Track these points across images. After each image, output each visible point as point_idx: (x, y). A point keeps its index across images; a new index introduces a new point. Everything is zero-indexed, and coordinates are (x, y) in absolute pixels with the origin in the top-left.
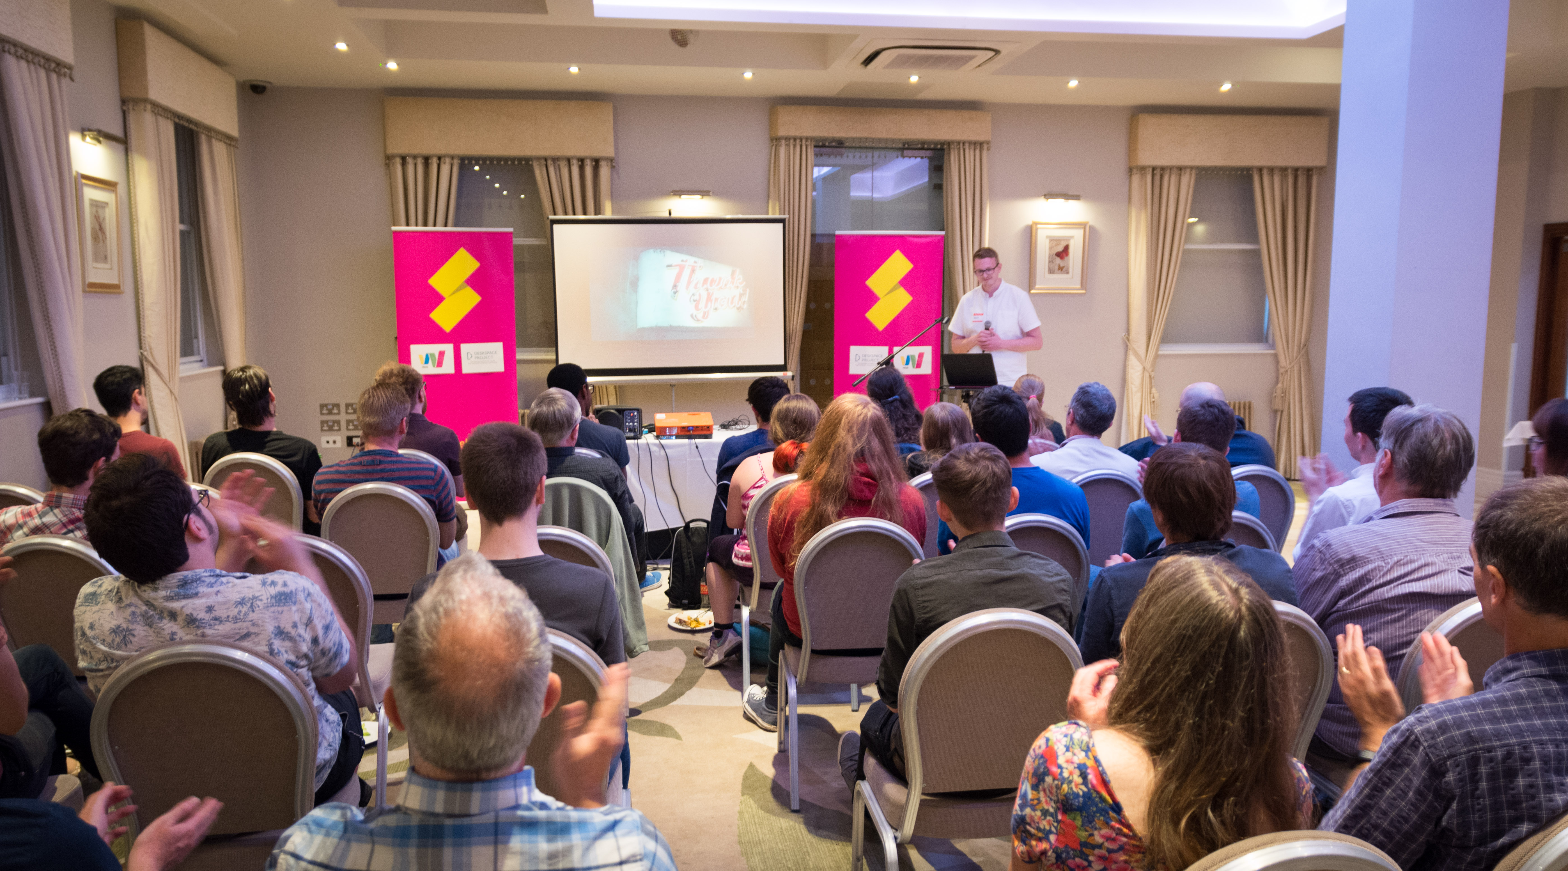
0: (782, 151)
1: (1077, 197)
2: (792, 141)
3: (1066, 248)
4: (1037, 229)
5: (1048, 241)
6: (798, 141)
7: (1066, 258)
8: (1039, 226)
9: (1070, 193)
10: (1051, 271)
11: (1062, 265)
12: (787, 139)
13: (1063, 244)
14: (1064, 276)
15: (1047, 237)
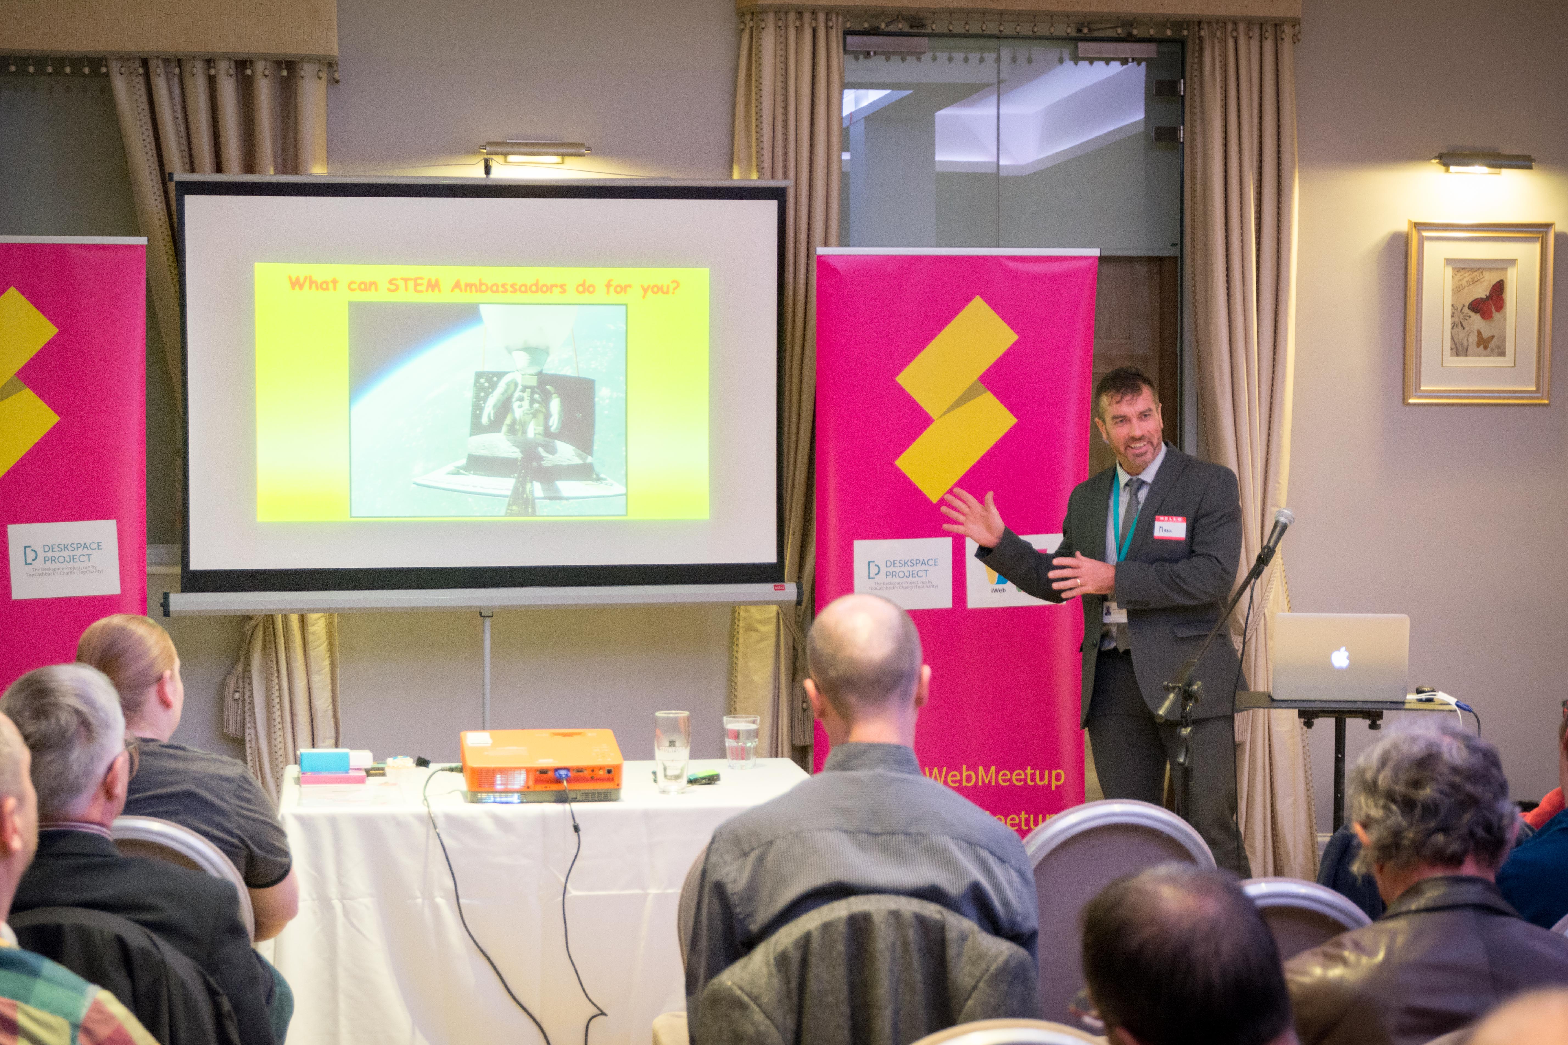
0: (768, 42)
1: (1523, 162)
2: (792, 16)
3: (1499, 289)
4: (1421, 241)
5: (1449, 271)
6: (807, 17)
7: (1496, 315)
8: (1425, 234)
9: (1504, 152)
10: (1459, 350)
11: (1486, 334)
12: (781, 12)
13: (1491, 279)
14: (1494, 362)
15: (1448, 261)
